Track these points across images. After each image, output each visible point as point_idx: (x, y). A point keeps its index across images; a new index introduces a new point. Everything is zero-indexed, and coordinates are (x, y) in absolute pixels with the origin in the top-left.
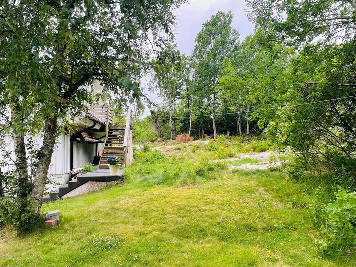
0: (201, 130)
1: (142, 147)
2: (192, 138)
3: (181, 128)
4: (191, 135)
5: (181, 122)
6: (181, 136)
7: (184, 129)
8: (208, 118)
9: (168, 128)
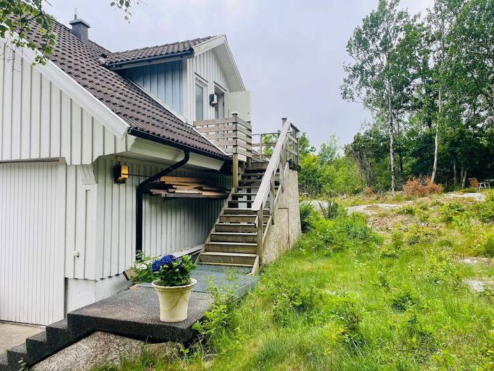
0: (459, 171)
1: (325, 205)
2: (440, 187)
3: (413, 166)
4: (437, 181)
5: (414, 155)
6: (413, 183)
7: (421, 170)
8: (477, 145)
9: (385, 167)
